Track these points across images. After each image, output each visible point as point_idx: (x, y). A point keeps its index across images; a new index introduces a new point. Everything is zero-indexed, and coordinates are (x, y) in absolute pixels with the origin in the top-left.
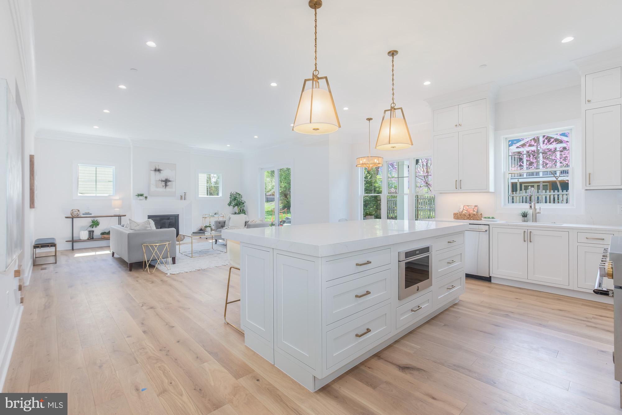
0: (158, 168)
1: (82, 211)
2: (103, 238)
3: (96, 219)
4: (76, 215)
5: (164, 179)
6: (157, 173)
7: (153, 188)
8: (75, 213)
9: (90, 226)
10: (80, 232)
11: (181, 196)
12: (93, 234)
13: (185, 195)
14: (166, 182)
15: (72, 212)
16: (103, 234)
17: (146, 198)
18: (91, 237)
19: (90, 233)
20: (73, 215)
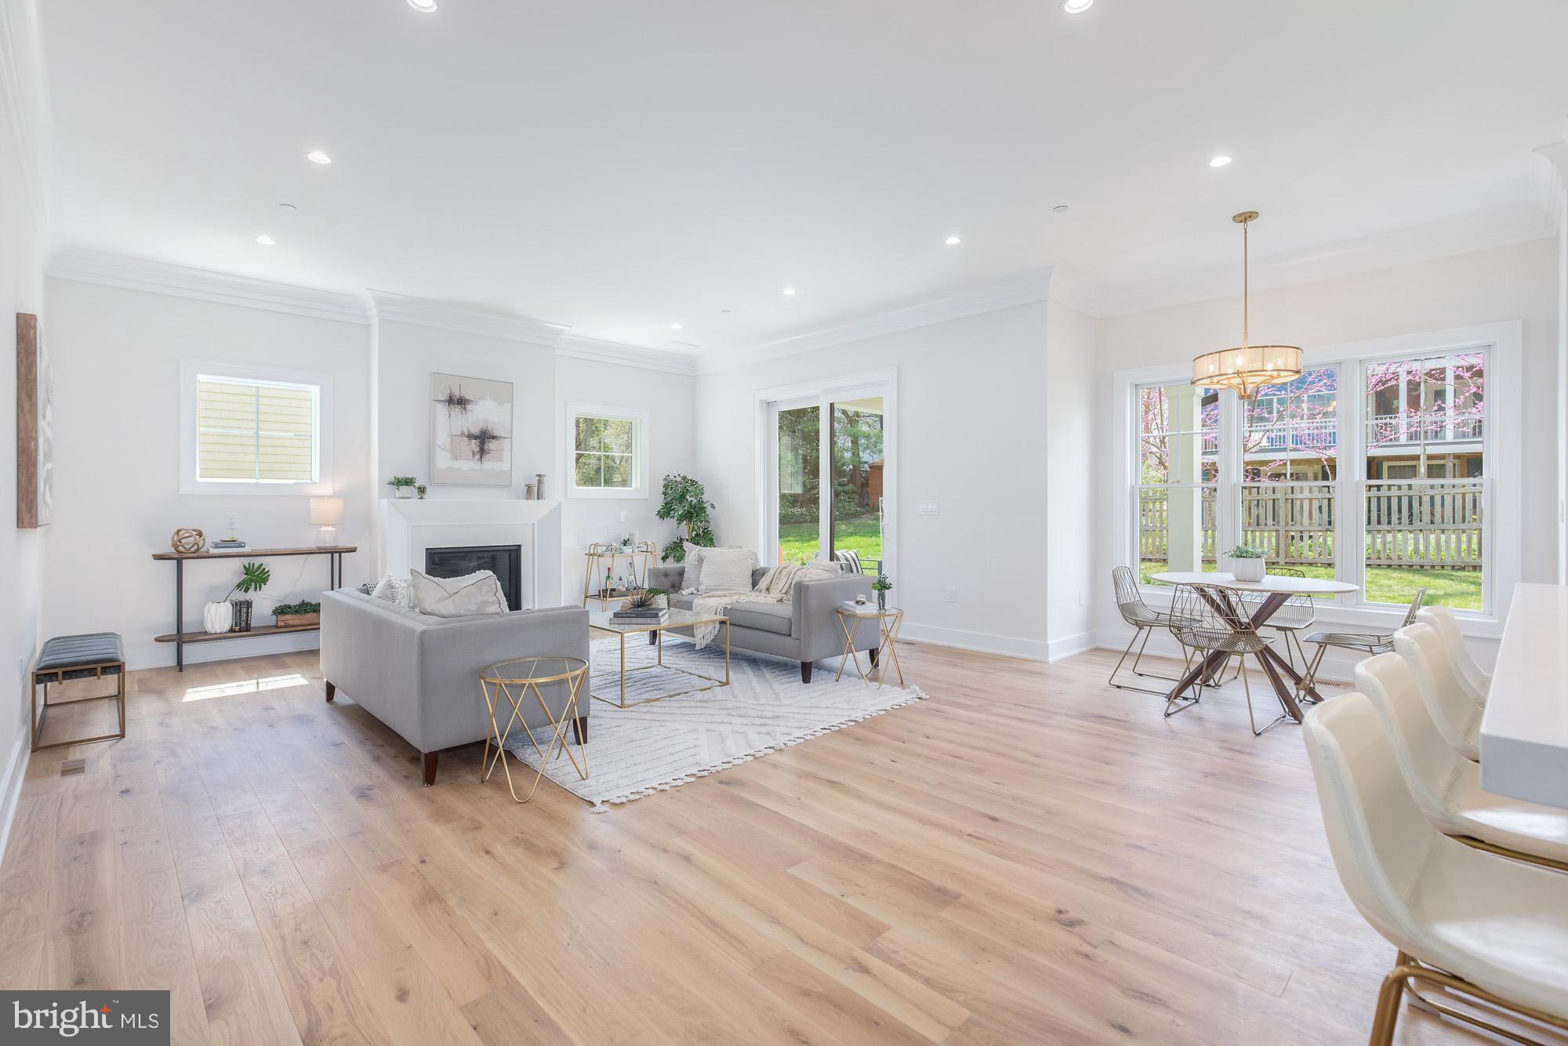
0: (457, 393)
1: (212, 536)
2: (281, 627)
3: (257, 561)
4: (193, 550)
5: (476, 431)
6: (456, 410)
7: (443, 461)
8: (188, 542)
9: (239, 586)
10: (204, 606)
11: (529, 487)
12: (247, 613)
13: (539, 481)
14: (483, 439)
15: (176, 538)
16: (281, 611)
17: (422, 490)
18: (242, 626)
19: (240, 611)
20: (181, 549)
